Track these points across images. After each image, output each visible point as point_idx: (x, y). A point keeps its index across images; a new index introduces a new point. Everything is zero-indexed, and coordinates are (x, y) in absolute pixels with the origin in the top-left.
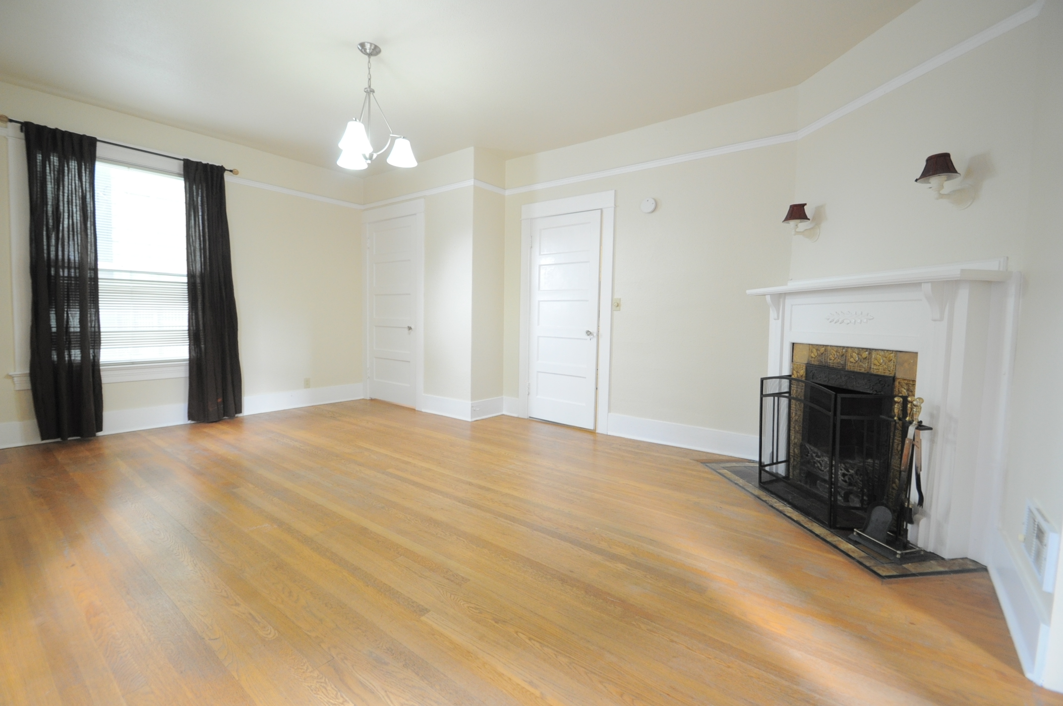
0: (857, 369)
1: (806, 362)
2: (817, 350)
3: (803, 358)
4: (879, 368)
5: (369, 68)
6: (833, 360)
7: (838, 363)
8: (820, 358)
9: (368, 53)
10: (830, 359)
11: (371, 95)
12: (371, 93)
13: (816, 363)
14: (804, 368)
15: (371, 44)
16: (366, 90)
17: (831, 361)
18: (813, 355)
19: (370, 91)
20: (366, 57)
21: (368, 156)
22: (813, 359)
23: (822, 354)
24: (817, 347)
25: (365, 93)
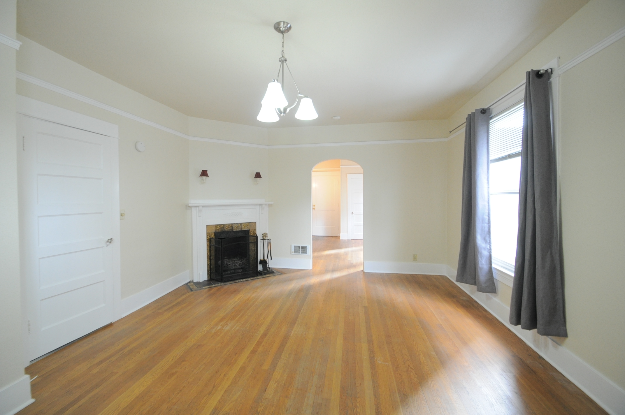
0: (238, 230)
1: (214, 232)
2: (219, 226)
3: (213, 230)
4: (244, 229)
5: (283, 43)
6: (227, 229)
7: (230, 229)
8: (221, 229)
9: (281, 31)
10: (227, 228)
11: (285, 64)
12: (284, 61)
13: (220, 231)
14: (214, 234)
15: (284, 22)
16: (280, 60)
17: (226, 229)
18: (217, 228)
19: (283, 60)
20: (281, 34)
21: (282, 110)
22: (218, 230)
23: (222, 227)
24: (220, 225)
25: (280, 63)
